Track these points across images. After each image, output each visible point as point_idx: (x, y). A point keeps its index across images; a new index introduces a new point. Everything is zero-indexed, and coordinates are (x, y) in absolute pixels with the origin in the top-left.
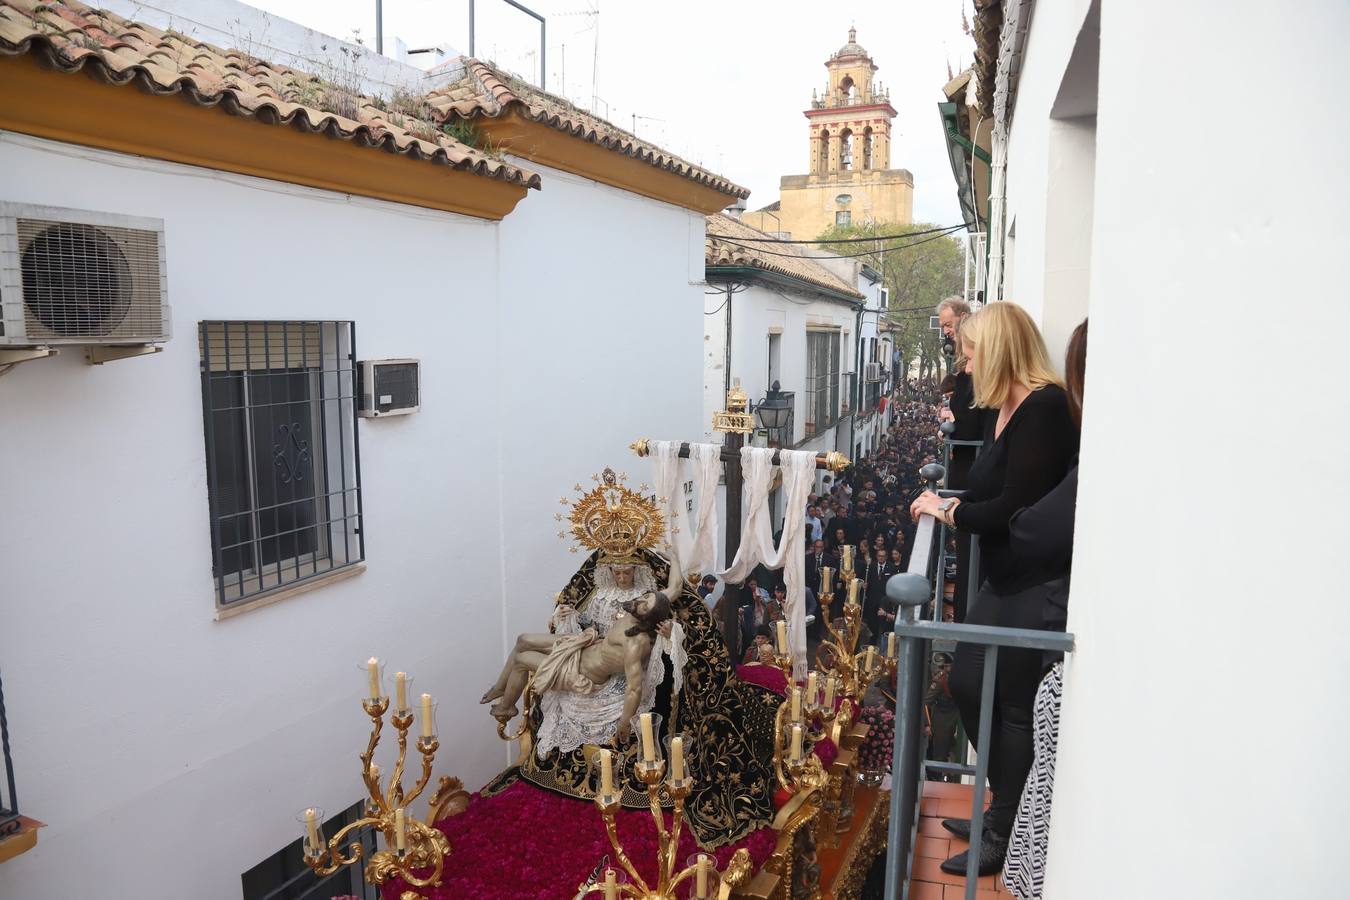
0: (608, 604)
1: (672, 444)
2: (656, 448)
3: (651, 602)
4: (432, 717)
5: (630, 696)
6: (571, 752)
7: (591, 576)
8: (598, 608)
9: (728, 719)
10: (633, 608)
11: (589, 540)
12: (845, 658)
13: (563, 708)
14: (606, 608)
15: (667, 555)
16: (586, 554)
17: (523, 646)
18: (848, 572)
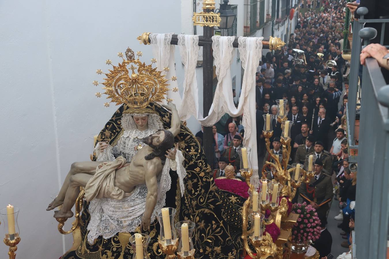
0: (131, 140)
1: (166, 36)
2: (155, 39)
3: (162, 136)
4: (15, 221)
5: (150, 199)
6: (111, 238)
7: (119, 123)
8: (125, 143)
9: (212, 212)
10: (150, 141)
11: (117, 98)
12: (281, 172)
13: (105, 210)
14: (130, 143)
15: (169, 107)
16: (115, 108)
17: (75, 170)
18: (282, 117)
